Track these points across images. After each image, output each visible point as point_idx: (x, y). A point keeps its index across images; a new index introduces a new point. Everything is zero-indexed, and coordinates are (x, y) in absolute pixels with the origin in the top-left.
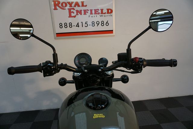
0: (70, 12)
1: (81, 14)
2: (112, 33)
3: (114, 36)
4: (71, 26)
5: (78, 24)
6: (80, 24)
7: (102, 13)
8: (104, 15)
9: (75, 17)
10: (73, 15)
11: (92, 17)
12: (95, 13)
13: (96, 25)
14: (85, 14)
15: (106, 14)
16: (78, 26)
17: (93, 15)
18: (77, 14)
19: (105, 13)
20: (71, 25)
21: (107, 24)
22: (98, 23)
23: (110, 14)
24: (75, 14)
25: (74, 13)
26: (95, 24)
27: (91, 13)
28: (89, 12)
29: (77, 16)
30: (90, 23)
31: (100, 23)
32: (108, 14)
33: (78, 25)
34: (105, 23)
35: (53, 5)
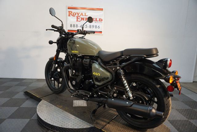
0: (77, 18)
1: (84, 20)
2: (102, 33)
3: (102, 35)
7: (96, 20)
8: (97, 22)
9: (80, 21)
10: (79, 20)
15: (99, 22)
18: (81, 20)
20: (77, 26)
21: (99, 27)
22: (93, 26)
23: (101, 22)
25: (79, 19)
26: (92, 26)
29: (81, 21)
30: (88, 26)
31: (95, 27)
34: (97, 27)
35: (68, 14)
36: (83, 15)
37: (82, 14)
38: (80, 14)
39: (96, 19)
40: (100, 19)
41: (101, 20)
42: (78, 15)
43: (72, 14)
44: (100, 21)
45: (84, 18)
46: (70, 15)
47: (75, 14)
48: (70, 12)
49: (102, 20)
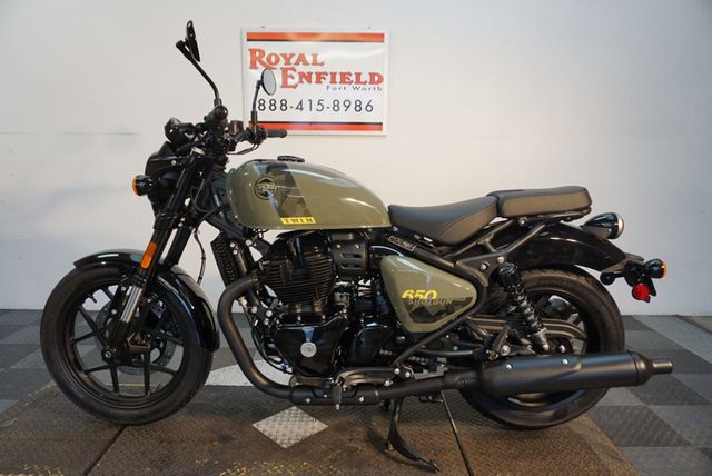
0: (285, 76)
1: (310, 82)
2: (381, 129)
3: (384, 136)
4: (284, 108)
5: (301, 103)
6: (306, 105)
7: (358, 81)
8: (362, 86)
9: (295, 86)
10: (290, 82)
11: (334, 89)
12: (343, 82)
13: (342, 108)
14: (318, 82)
15: (368, 86)
16: (302, 109)
17: (338, 85)
18: (301, 82)
19: (365, 83)
20: (284, 106)
21: (369, 108)
22: (347, 104)
23: (376, 86)
24: (297, 79)
25: (293, 78)
26: (341, 105)
27: (333, 81)
28: (329, 78)
29: (300, 85)
30: (328, 103)
31: (353, 105)
32: (372, 86)
33: (300, 107)
34: (363, 106)
35: (249, 59)
36: (306, 63)
37: (302, 59)
38: (293, 60)
39: (358, 75)
40: (372, 75)
41: (376, 78)
42: (288, 62)
43: (264, 60)
44: (372, 82)
45: (310, 74)
46: (258, 64)
47: (277, 61)
48: (257, 54)
49: (381, 80)
